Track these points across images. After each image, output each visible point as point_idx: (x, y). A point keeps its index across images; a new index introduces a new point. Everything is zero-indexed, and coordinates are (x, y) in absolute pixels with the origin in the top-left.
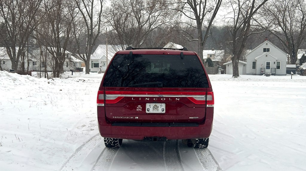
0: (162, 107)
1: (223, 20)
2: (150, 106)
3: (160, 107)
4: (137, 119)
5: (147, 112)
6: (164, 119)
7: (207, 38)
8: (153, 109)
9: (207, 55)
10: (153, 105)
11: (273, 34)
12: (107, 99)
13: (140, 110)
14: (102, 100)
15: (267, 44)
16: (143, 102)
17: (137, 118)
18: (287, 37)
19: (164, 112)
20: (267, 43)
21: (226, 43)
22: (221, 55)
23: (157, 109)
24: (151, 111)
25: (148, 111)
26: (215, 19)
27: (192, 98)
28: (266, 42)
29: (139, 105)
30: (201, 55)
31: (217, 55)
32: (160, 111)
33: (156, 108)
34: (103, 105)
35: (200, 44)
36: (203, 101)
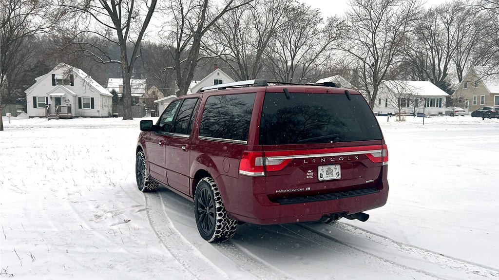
0: (337, 171)
1: (160, 33)
2: (322, 170)
3: (334, 170)
4: (308, 191)
5: (320, 179)
6: (340, 187)
7: (136, 59)
8: (327, 174)
9: (118, 86)
10: (326, 168)
11: (223, 59)
12: (267, 163)
13: (311, 177)
14: (260, 167)
15: (218, 74)
16: (314, 165)
17: (309, 188)
18: (240, 65)
19: (340, 177)
20: (218, 72)
21: (162, 70)
22: (141, 87)
23: (331, 174)
24: (325, 177)
25: (321, 177)
26: (146, 31)
27: (370, 155)
28: (218, 70)
29: (309, 170)
30: (127, 87)
31: (135, 87)
32: (334, 176)
33: (329, 172)
34: (263, 174)
35: (125, 68)
36: (379, 157)
